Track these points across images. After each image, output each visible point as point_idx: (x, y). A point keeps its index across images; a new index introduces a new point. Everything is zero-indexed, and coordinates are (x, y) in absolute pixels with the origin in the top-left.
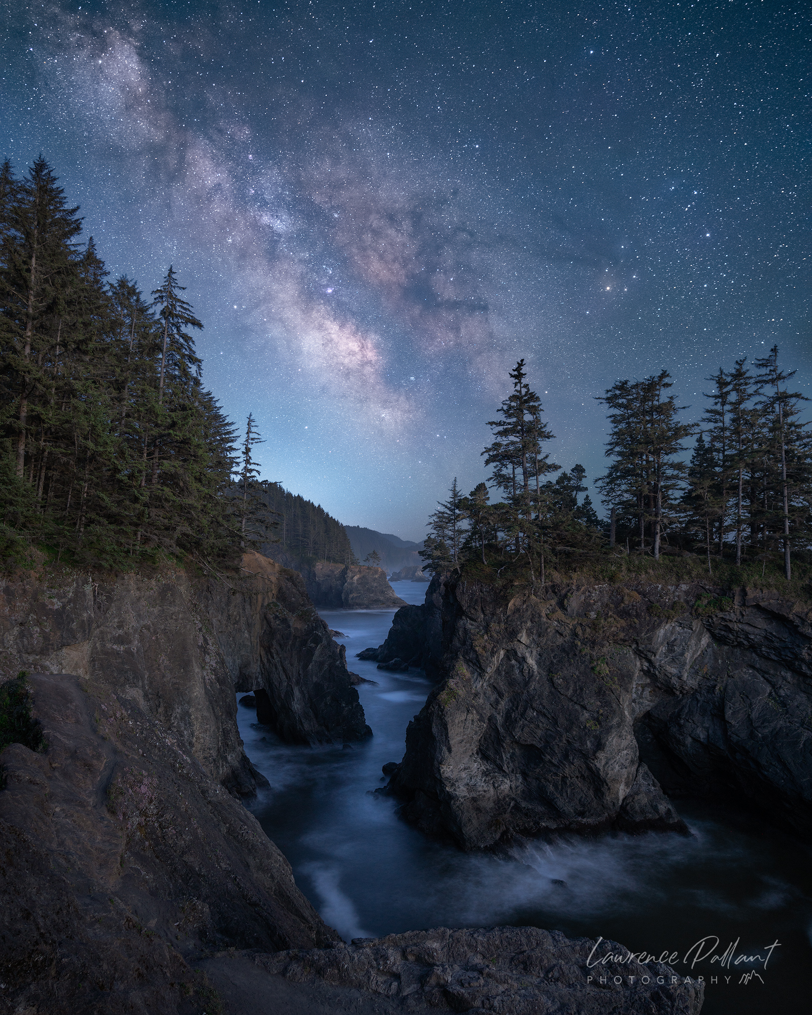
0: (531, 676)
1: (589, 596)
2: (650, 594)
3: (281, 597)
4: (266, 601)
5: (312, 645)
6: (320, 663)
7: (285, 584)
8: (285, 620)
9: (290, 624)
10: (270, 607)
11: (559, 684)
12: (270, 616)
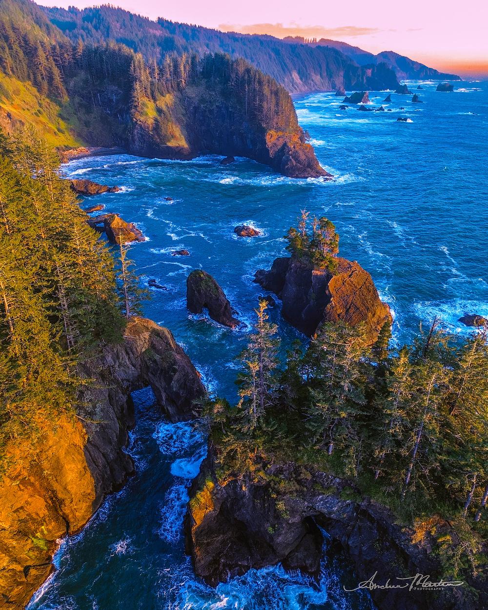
0: (245, 495)
2: (317, 477)
3: (153, 346)
4: (144, 350)
5: (172, 374)
6: (178, 381)
7: (155, 339)
8: (155, 361)
9: (158, 363)
10: (146, 354)
11: (257, 506)
12: (146, 359)
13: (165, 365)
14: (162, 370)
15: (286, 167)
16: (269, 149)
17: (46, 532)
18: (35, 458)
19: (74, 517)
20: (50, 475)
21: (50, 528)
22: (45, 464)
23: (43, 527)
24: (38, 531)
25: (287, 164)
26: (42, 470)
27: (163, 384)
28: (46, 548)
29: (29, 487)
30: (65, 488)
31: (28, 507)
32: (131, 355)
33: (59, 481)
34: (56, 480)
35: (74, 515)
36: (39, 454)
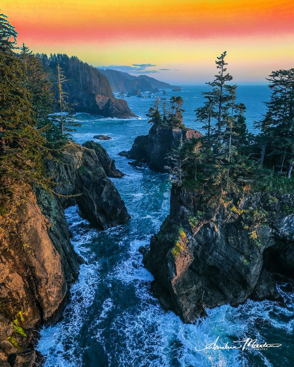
0: (217, 236)
1: (251, 199)
2: (283, 199)
3: (86, 164)
4: (78, 167)
5: (102, 186)
6: (106, 193)
7: (87, 157)
8: (88, 176)
9: (91, 177)
10: (80, 170)
11: (231, 242)
12: (81, 174)
13: (97, 178)
14: (94, 183)
15: (112, 113)
16: (99, 105)
17: (22, 319)
18: (15, 229)
19: (48, 302)
20: (29, 249)
21: (27, 314)
22: (25, 237)
23: (20, 313)
24: (16, 317)
25: (113, 111)
26: (21, 243)
27: (95, 196)
28: (25, 335)
29: (10, 260)
30: (43, 266)
31: (9, 284)
32: (69, 171)
33: (37, 256)
34: (35, 255)
35: (47, 299)
36: (19, 225)
